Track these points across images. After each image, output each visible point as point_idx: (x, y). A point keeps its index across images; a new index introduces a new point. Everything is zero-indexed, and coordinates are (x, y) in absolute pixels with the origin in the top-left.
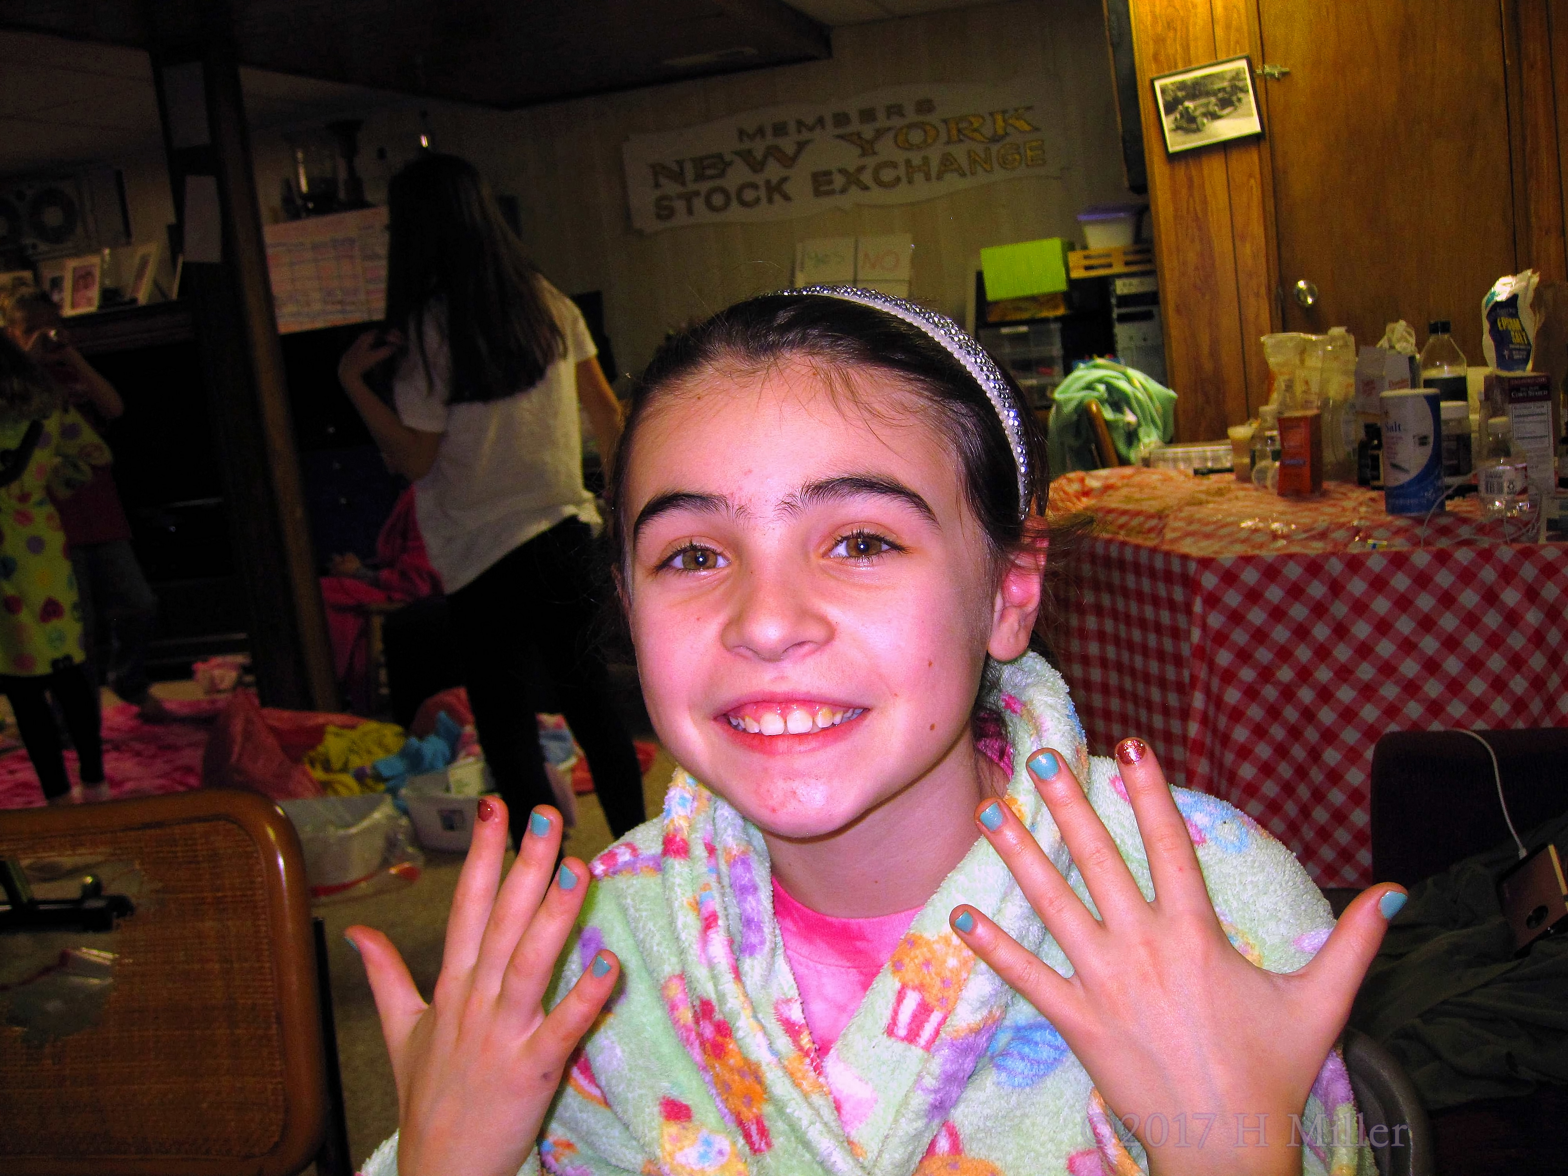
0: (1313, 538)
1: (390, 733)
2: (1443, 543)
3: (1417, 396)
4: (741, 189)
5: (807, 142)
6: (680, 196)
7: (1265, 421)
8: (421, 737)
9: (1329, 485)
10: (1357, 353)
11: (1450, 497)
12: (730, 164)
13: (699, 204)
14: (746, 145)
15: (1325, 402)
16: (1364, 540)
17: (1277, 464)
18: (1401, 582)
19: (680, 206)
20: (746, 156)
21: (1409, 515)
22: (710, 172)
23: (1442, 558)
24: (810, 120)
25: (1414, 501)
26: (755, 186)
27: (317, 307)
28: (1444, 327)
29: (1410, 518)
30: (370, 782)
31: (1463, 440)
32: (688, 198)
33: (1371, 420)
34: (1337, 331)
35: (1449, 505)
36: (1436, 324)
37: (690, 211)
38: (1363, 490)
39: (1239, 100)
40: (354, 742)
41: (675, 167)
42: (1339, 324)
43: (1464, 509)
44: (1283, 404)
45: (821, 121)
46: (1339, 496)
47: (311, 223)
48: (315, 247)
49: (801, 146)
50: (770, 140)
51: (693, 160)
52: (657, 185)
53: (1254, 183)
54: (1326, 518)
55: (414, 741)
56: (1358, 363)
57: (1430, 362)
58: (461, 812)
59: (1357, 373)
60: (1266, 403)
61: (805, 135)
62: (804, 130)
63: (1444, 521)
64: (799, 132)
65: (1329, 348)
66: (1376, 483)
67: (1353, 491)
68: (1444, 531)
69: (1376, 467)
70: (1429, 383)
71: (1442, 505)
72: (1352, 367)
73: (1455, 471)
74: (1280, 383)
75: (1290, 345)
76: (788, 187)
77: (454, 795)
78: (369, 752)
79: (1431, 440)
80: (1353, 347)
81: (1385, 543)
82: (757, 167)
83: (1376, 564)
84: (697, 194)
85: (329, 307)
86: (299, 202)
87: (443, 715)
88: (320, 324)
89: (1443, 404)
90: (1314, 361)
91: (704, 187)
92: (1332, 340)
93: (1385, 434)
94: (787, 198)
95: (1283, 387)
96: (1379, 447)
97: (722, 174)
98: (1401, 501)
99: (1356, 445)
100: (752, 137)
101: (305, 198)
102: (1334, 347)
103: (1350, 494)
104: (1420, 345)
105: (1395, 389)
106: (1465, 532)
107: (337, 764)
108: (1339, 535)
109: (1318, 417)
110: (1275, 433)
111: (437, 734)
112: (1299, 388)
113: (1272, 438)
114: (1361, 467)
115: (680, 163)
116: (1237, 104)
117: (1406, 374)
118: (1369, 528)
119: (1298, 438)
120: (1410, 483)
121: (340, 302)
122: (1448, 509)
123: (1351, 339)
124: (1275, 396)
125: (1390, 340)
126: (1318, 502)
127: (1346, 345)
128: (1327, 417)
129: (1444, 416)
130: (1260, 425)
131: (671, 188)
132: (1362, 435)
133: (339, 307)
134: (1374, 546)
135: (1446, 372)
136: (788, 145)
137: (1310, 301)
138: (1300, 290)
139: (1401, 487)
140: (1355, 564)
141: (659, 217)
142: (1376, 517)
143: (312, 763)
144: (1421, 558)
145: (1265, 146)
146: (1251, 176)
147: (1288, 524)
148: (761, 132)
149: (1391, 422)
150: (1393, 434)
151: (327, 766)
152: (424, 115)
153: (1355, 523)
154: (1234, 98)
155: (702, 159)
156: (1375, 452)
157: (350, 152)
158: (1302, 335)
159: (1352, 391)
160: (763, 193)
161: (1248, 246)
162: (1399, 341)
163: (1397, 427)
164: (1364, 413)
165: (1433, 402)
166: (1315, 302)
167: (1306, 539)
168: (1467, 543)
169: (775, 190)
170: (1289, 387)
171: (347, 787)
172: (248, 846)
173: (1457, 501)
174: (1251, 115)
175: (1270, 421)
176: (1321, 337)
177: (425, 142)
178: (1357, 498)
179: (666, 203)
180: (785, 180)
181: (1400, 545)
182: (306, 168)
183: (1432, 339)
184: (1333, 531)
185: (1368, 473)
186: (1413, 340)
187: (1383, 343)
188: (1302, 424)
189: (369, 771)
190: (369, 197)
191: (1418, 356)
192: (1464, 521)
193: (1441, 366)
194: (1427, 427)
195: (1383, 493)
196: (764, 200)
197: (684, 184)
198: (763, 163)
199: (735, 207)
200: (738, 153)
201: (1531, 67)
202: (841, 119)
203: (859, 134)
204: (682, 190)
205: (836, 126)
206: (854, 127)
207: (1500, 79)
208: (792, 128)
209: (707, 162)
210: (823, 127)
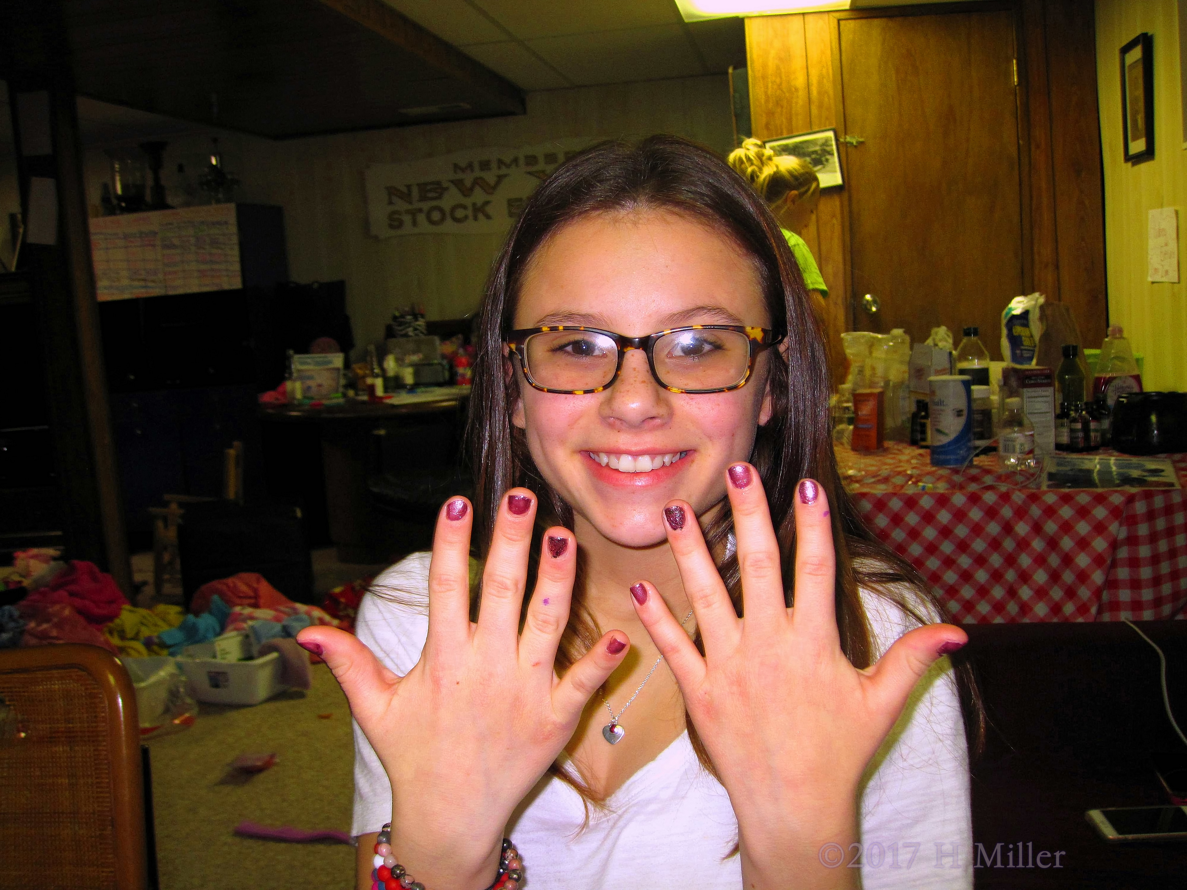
0: (880, 482)
1: (173, 611)
2: (973, 487)
3: (954, 381)
4: (454, 209)
5: (505, 176)
6: (408, 212)
7: (843, 395)
8: (197, 614)
9: (888, 444)
10: (911, 348)
11: (977, 455)
12: (447, 189)
13: (421, 218)
14: (460, 176)
15: (887, 383)
16: (915, 483)
17: (851, 427)
18: (944, 517)
19: (407, 219)
20: (458, 183)
21: (949, 467)
22: (430, 195)
23: (974, 499)
24: (507, 160)
25: (952, 457)
26: (465, 207)
27: (125, 282)
28: (976, 333)
29: (948, 468)
30: (155, 648)
31: (987, 414)
32: (414, 213)
33: (921, 398)
34: (897, 332)
35: (976, 461)
36: (969, 329)
37: (415, 223)
38: (914, 448)
39: (827, 160)
40: (144, 617)
41: (405, 190)
42: (897, 327)
43: (986, 463)
44: (855, 383)
45: (516, 160)
46: (896, 452)
47: (125, 218)
48: (126, 237)
49: (500, 178)
50: (478, 173)
51: (418, 185)
52: (390, 203)
53: (836, 222)
54: (887, 467)
55: (191, 617)
56: (911, 355)
57: (963, 357)
58: (224, 674)
59: (910, 363)
60: (844, 383)
61: (504, 171)
62: (503, 167)
63: (974, 472)
64: (499, 168)
65: (891, 344)
66: (924, 443)
67: (904, 448)
68: (974, 479)
69: (923, 432)
70: (962, 372)
71: (971, 461)
72: (907, 359)
73: (981, 436)
74: (854, 369)
75: (862, 341)
76: (489, 209)
77: (218, 660)
78: (156, 625)
79: (965, 413)
80: (907, 345)
81: (930, 485)
82: (467, 192)
83: (926, 503)
84: (420, 210)
85: (136, 283)
86: (115, 202)
87: (216, 597)
88: (126, 296)
89: (974, 387)
90: (880, 353)
91: (425, 206)
92: (894, 338)
93: (932, 408)
94: (488, 217)
95: (856, 370)
96: (926, 417)
97: (439, 197)
98: (942, 457)
99: (909, 416)
100: (463, 170)
101: (120, 198)
102: (894, 343)
103: (904, 450)
104: (956, 345)
105: (938, 375)
106: (988, 480)
107: (130, 633)
108: (898, 480)
109: (881, 395)
110: (850, 405)
111: (211, 613)
112: (868, 373)
113: (847, 408)
114: (913, 431)
115: (409, 187)
116: (825, 163)
117: (947, 366)
118: (919, 475)
119: (866, 409)
120: (949, 444)
121: (145, 280)
122: (975, 463)
123: (907, 338)
124: (850, 378)
125: (934, 340)
126: (881, 456)
127: (903, 342)
128: (890, 394)
129: (975, 395)
130: (840, 398)
131: (401, 205)
132: (913, 408)
133: (142, 283)
134: (924, 488)
135: (975, 364)
136: (490, 177)
137: (874, 309)
138: (868, 301)
139: (942, 446)
140: (911, 502)
141: (391, 226)
142: (924, 468)
143: (111, 633)
144: (959, 499)
145: (845, 195)
146: (834, 216)
147: (860, 470)
148: (470, 166)
149: (936, 399)
150: (939, 407)
151: (122, 636)
152: (215, 140)
153: (909, 472)
154: (823, 159)
155: (426, 184)
156: (923, 421)
157: (156, 167)
158: (872, 334)
159: (906, 376)
160: (470, 212)
161: (830, 267)
162: (940, 340)
163: (941, 403)
164: (915, 392)
165: (967, 385)
166: (878, 310)
167: (874, 483)
168: (990, 488)
169: (479, 210)
170: (861, 372)
171: (139, 652)
172: (94, 689)
173: (982, 457)
174: (835, 172)
175: (847, 395)
176: (885, 336)
177: (214, 161)
178: (909, 454)
179: (396, 216)
180: (487, 203)
181: (942, 487)
182: (121, 176)
183: (965, 340)
184: (893, 477)
185: (919, 437)
186: (951, 341)
187: (929, 342)
188: (871, 398)
189: (156, 640)
190: (170, 200)
191: (954, 352)
192: (988, 472)
193: (972, 360)
194: (961, 403)
195: (928, 451)
196: (471, 218)
197: (410, 203)
198: (472, 189)
199: (449, 221)
200: (452, 182)
201: (1038, 147)
202: (531, 160)
203: (543, 172)
204: (410, 207)
205: (528, 164)
206: (541, 165)
207: (1015, 154)
208: (494, 165)
209: (428, 188)
210: (517, 165)
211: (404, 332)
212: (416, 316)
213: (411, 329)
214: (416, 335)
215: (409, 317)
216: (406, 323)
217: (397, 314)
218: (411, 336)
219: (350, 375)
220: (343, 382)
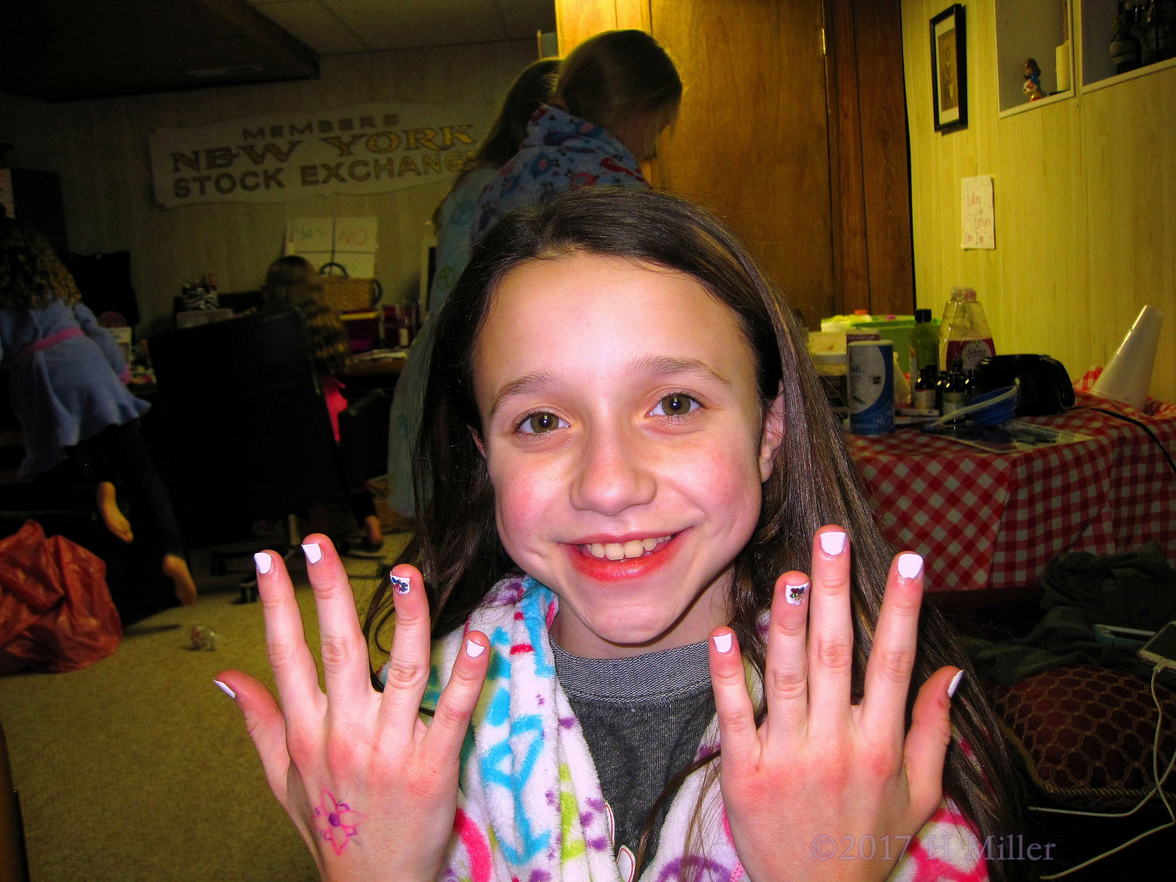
3: (872, 347)
4: (244, 176)
5: (299, 142)
6: (194, 179)
12: (236, 156)
13: (210, 186)
14: (250, 141)
18: (887, 488)
19: (195, 187)
20: (249, 150)
22: (219, 162)
23: (917, 470)
24: (300, 126)
25: (869, 426)
26: (255, 174)
32: (202, 181)
37: (203, 191)
41: (191, 156)
45: (309, 127)
49: (293, 145)
50: (268, 139)
51: (207, 151)
52: (176, 170)
61: (297, 137)
62: (296, 133)
64: (292, 134)
76: (281, 177)
79: (883, 380)
82: (258, 160)
84: (208, 178)
91: (214, 173)
94: (280, 185)
97: (229, 164)
98: (862, 426)
100: (254, 136)
115: (196, 153)
120: (867, 412)
131: (187, 173)
136: (282, 143)
139: (861, 414)
141: (177, 194)
148: (261, 132)
149: (854, 366)
150: (857, 374)
155: (213, 151)
160: (261, 180)
163: (858, 369)
165: (885, 351)
169: (271, 178)
179: (183, 184)
180: (279, 170)
194: (881, 370)
196: (262, 187)
197: (198, 170)
198: (262, 157)
199: (239, 189)
200: (242, 148)
201: (846, 116)
202: (326, 126)
203: (339, 138)
204: (196, 174)
205: (321, 131)
206: (335, 132)
207: (823, 122)
208: (286, 131)
209: (217, 154)
210: (311, 132)
211: (195, 305)
212: (207, 289)
213: (203, 302)
214: (209, 308)
215: (200, 290)
216: (197, 296)
217: (187, 286)
218: (202, 309)
219: (138, 350)
220: (131, 358)
